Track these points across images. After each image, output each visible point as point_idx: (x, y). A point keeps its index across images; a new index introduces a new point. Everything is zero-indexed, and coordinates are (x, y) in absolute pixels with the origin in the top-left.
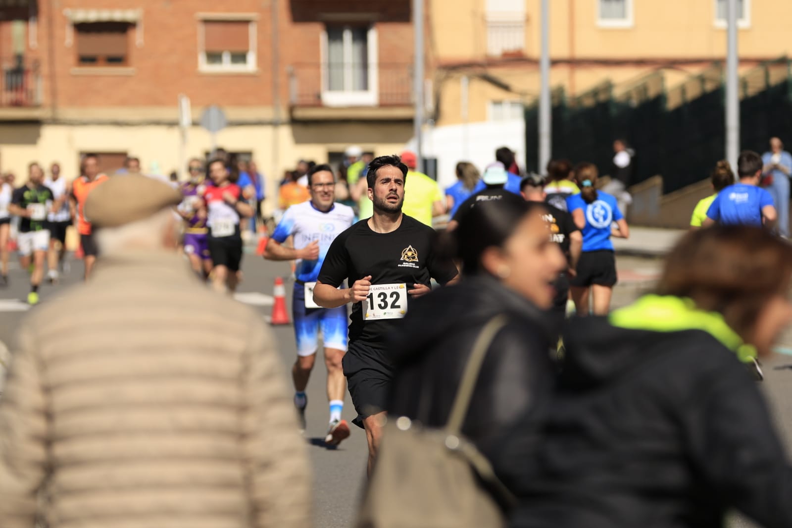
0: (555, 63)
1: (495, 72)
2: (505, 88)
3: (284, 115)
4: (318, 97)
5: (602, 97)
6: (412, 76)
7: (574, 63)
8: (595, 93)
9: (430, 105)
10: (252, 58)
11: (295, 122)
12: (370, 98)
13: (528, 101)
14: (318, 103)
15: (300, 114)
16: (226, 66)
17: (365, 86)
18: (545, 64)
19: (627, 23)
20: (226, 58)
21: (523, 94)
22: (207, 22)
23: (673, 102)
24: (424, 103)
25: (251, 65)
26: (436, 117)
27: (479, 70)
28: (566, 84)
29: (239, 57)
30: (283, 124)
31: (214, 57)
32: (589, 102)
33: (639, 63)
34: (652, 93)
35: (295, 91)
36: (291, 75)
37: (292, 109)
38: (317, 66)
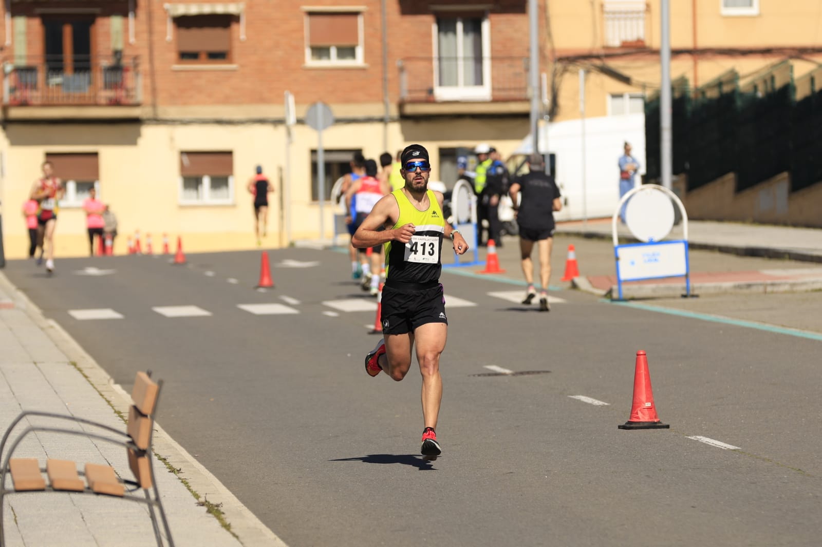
0: (676, 53)
1: (613, 64)
2: (626, 80)
3: (394, 112)
4: (431, 91)
5: (726, 89)
6: (527, 70)
7: (696, 53)
8: (719, 84)
9: (547, 100)
10: (360, 51)
11: (404, 118)
12: (484, 92)
13: (648, 93)
14: (430, 98)
15: (410, 109)
16: (334, 61)
17: (479, 81)
18: (666, 54)
19: (754, 11)
20: (333, 52)
21: (644, 86)
22: (311, 14)
23: (801, 93)
24: (540, 96)
25: (359, 60)
26: (553, 112)
27: (598, 62)
28: (690, 76)
29: (347, 51)
30: (393, 120)
31: (320, 51)
32: (713, 94)
33: (766, 52)
34: (779, 84)
35: (405, 86)
36: (401, 70)
37: (401, 105)
38: (430, 59)
